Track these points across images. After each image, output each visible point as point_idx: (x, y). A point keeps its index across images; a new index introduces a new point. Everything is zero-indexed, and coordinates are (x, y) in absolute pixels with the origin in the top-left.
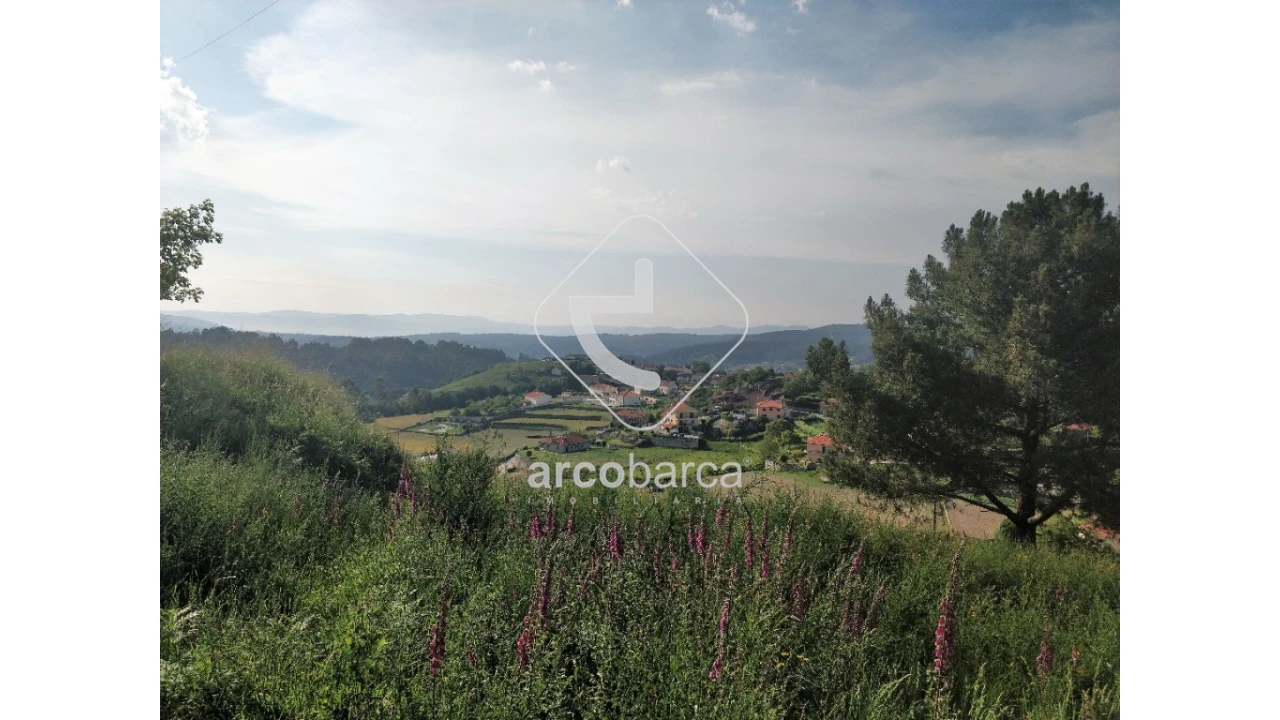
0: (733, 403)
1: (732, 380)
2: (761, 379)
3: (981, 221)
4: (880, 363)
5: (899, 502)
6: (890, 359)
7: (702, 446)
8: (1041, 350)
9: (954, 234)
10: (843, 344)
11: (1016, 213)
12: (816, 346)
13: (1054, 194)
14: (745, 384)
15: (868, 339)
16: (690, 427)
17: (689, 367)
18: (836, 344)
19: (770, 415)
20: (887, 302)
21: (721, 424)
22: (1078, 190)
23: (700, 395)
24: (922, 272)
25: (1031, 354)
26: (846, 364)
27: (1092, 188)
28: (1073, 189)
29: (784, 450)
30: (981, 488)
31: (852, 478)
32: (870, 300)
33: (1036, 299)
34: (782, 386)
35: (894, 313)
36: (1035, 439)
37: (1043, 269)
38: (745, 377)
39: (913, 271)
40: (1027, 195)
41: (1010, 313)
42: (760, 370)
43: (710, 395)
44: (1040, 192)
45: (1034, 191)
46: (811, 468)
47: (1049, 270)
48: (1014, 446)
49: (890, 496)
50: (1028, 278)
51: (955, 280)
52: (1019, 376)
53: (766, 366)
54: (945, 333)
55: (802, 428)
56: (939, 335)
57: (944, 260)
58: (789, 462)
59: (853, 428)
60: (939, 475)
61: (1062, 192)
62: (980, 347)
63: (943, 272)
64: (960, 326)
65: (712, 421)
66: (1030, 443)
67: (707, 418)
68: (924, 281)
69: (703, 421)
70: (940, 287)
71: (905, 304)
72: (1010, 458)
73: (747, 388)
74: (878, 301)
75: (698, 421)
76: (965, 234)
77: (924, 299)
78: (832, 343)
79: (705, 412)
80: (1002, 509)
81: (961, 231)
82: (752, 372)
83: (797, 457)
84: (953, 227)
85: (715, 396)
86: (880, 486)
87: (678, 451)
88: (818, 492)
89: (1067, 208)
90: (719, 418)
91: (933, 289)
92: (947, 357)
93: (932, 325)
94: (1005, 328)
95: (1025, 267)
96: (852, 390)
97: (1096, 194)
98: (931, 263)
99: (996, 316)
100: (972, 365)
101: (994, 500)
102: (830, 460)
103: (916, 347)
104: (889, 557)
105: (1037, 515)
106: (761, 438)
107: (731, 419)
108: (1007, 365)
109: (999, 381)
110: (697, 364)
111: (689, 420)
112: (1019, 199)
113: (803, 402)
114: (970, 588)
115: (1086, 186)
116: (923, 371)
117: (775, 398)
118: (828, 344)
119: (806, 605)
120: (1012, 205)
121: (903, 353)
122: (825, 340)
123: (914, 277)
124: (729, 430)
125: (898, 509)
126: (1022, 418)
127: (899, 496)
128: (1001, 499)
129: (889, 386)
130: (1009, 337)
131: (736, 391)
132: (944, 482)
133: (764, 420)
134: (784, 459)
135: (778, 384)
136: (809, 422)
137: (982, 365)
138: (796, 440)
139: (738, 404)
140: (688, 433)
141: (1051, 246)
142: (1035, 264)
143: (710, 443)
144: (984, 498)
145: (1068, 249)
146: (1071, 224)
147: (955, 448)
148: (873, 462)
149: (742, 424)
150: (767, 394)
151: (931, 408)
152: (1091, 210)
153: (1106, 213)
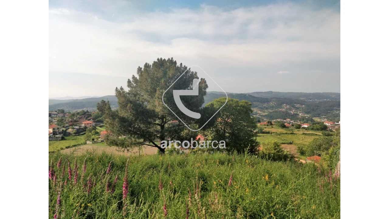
0: (74, 123)
1: (73, 115)
2: (83, 114)
3: (147, 66)
4: (121, 107)
5: (128, 148)
6: (123, 106)
7: (63, 139)
9: (139, 69)
10: (108, 102)
11: (156, 64)
12: (100, 103)
15: (117, 100)
16: (58, 133)
17: (56, 112)
18: (106, 102)
19: (88, 126)
20: (122, 89)
21: (70, 130)
22: (170, 59)
23: (61, 121)
24: (131, 80)
26: (110, 108)
27: (174, 59)
28: (169, 59)
29: (93, 137)
30: (151, 141)
31: (113, 143)
32: (117, 88)
33: (162, 88)
34: (91, 116)
35: (124, 92)
36: (164, 125)
37: (163, 80)
38: (78, 113)
39: (129, 80)
40: (158, 59)
41: (156, 92)
42: (83, 111)
43: (65, 121)
44: (161, 59)
48: (159, 128)
49: (126, 147)
50: (159, 83)
51: (141, 82)
52: (158, 109)
53: (85, 109)
54: (139, 98)
55: (99, 129)
56: (137, 98)
57: (137, 77)
58: (95, 140)
59: (113, 128)
60: (139, 138)
61: (166, 59)
62: (149, 102)
63: (137, 80)
64: (143, 96)
65: (66, 130)
67: (64, 129)
68: (132, 83)
69: (63, 130)
70: (137, 84)
71: (127, 89)
72: (157, 131)
73: (79, 117)
74: (119, 88)
75: (61, 130)
76: (143, 69)
77: (132, 87)
78: (105, 101)
79: (63, 127)
80: (156, 146)
82: (81, 112)
83: (97, 139)
84: (139, 67)
85: (67, 121)
86: (122, 144)
87: (54, 142)
89: (168, 64)
90: (69, 128)
91: (135, 85)
92: (140, 105)
93: (135, 95)
94: (154, 96)
95: (159, 80)
96: (112, 116)
98: (134, 77)
99: (152, 93)
100: (146, 107)
101: (154, 144)
102: (107, 138)
103: (131, 102)
106: (85, 133)
107: (73, 128)
108: (155, 106)
109: (154, 111)
110: (59, 110)
111: (57, 131)
112: (156, 60)
113: (98, 121)
115: (172, 58)
116: (133, 109)
117: (89, 120)
118: (103, 102)
120: (154, 62)
121: (127, 104)
122: (102, 101)
123: (129, 82)
124: (73, 132)
125: (128, 150)
126: (160, 120)
127: (128, 146)
128: (156, 143)
129: (124, 114)
130: (156, 98)
131: (75, 119)
132: (142, 140)
133: (86, 128)
134: (93, 140)
135: (90, 115)
136: (101, 127)
137: (149, 107)
138: (97, 133)
139: (76, 123)
140: (57, 135)
141: (165, 74)
142: (161, 78)
143: (65, 137)
144: (151, 143)
146: (169, 68)
147: (143, 131)
148: (120, 137)
149: (78, 130)
150: (86, 119)
151: (136, 120)
152: (174, 65)
153: (177, 66)
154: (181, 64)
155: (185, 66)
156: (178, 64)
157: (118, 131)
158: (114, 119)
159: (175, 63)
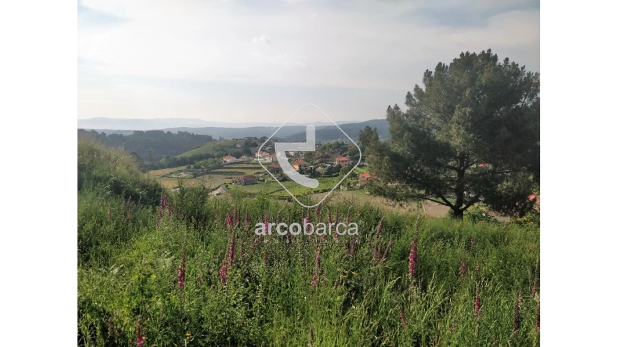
0: (325, 159)
1: (324, 148)
2: (336, 148)
3: (440, 67)
4: (393, 138)
5: (402, 202)
6: (397, 136)
8: (466, 130)
9: (428, 74)
10: (376, 129)
11: (457, 63)
12: (363, 130)
13: (474, 54)
14: (330, 150)
15: (388, 126)
16: (304, 171)
18: (373, 129)
19: (342, 164)
20: (397, 108)
21: (319, 169)
22: (486, 52)
23: (309, 155)
24: (413, 93)
25: (462, 131)
26: (377, 139)
27: (492, 52)
28: (483, 52)
29: (349, 181)
30: (439, 195)
31: (379, 192)
32: (389, 106)
33: (465, 105)
34: (348, 150)
35: (400, 113)
36: (463, 171)
37: (468, 91)
38: (330, 146)
39: (409, 93)
40: (462, 55)
41: (454, 112)
42: (338, 143)
43: (314, 156)
44: (468, 53)
45: (465, 53)
46: (362, 188)
47: (471, 92)
48: (454, 174)
49: (398, 200)
50: (461, 96)
51: (428, 96)
52: (456, 142)
53: (340, 141)
54: (423, 123)
55: (357, 170)
56: (420, 123)
57: (423, 87)
58: (351, 186)
59: (380, 169)
60: (420, 189)
61: (478, 53)
62: (439, 129)
63: (422, 93)
64: (430, 119)
65: (315, 168)
66: (461, 173)
67: (312, 167)
68: (414, 97)
70: (421, 100)
71: (404, 109)
72: (452, 180)
73: (331, 152)
74: (392, 107)
75: (309, 168)
76: (433, 75)
77: (413, 105)
78: (370, 129)
79: (312, 164)
80: (448, 204)
81: (431, 72)
82: (334, 144)
83: (355, 184)
85: (316, 156)
86: (392, 195)
88: (363, 199)
89: (480, 61)
90: (319, 166)
91: (417, 101)
92: (424, 134)
93: (417, 118)
94: (450, 119)
95: (461, 90)
96: (380, 151)
97: (494, 54)
98: (417, 89)
99: (447, 114)
100: (435, 137)
101: (444, 200)
102: (370, 184)
103: (409, 130)
104: (395, 228)
105: (464, 206)
106: (338, 175)
107: (324, 167)
108: (450, 137)
109: (447, 144)
112: (459, 57)
114: (432, 240)
115: (489, 50)
116: (412, 141)
117: (344, 156)
118: (368, 129)
119: (356, 250)
120: (455, 60)
121: (403, 132)
122: (367, 127)
123: (409, 96)
124: (323, 172)
125: (401, 205)
126: (457, 161)
127: (401, 200)
128: (447, 199)
129: (397, 148)
130: (452, 124)
131: (326, 154)
132: (423, 192)
133: (340, 167)
134: (349, 185)
135: (346, 149)
136: (360, 167)
137: (439, 137)
138: (355, 176)
139: (328, 159)
140: (303, 174)
141: (473, 80)
142: (465, 88)
144: (440, 200)
145: (481, 81)
146: (481, 69)
147: (427, 176)
148: (389, 184)
149: (330, 169)
150: (341, 154)
151: (416, 158)
152: (491, 62)
153: (498, 64)
154: (507, 59)
155: (513, 63)
156: (501, 61)
157: (388, 174)
158: (383, 156)
159: (495, 58)
